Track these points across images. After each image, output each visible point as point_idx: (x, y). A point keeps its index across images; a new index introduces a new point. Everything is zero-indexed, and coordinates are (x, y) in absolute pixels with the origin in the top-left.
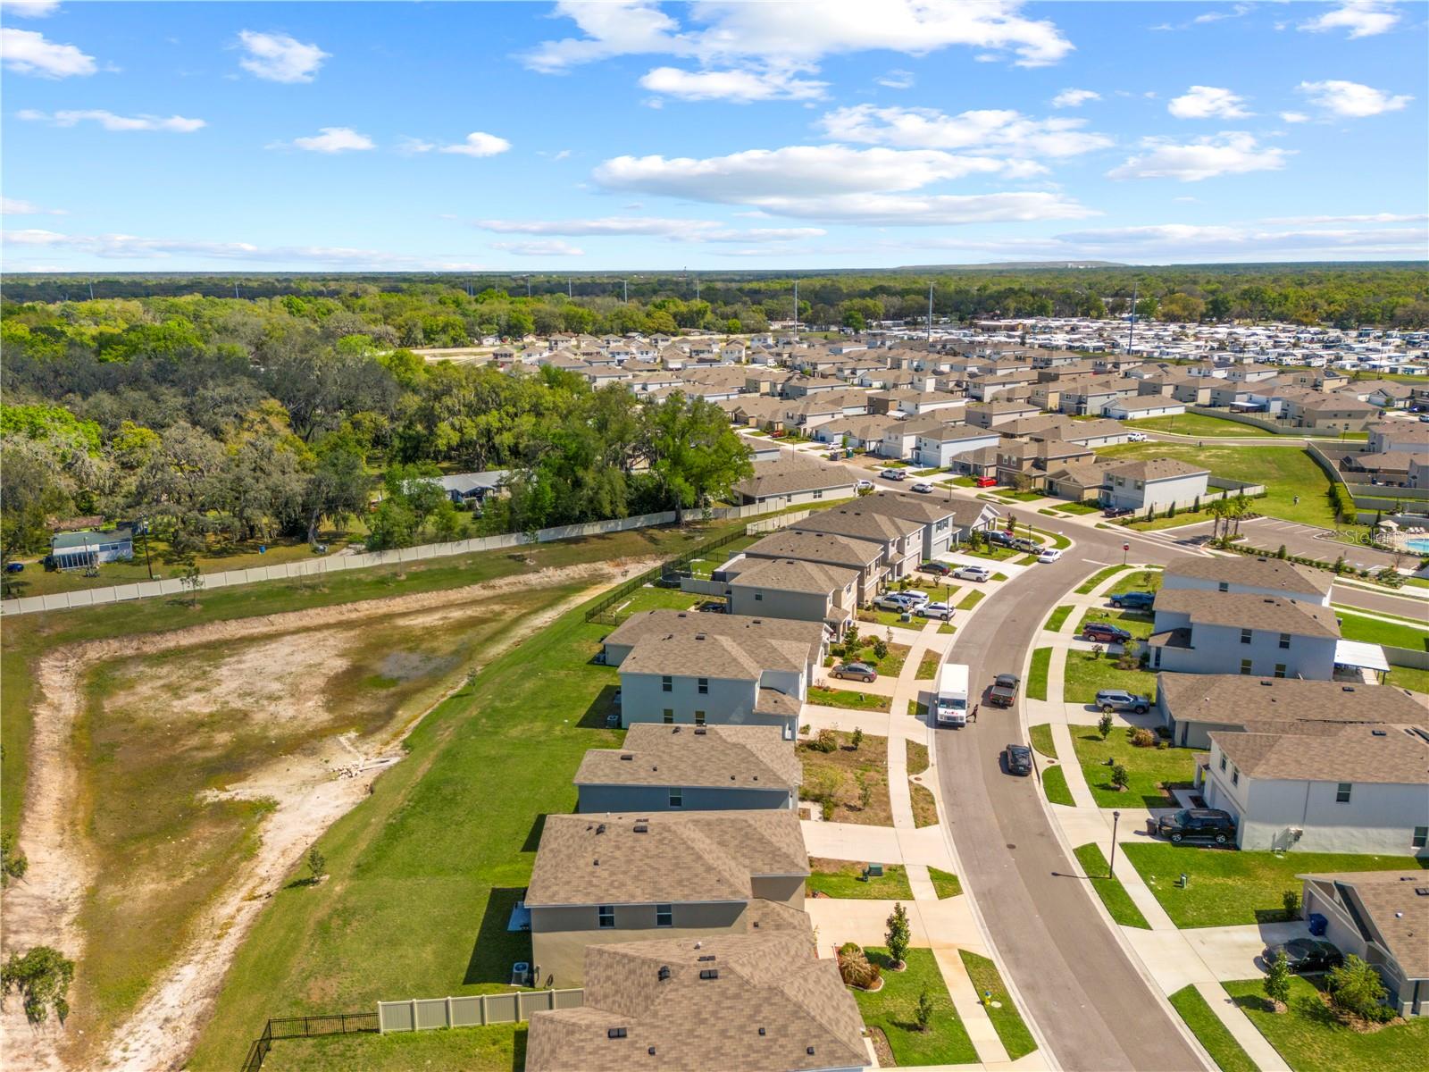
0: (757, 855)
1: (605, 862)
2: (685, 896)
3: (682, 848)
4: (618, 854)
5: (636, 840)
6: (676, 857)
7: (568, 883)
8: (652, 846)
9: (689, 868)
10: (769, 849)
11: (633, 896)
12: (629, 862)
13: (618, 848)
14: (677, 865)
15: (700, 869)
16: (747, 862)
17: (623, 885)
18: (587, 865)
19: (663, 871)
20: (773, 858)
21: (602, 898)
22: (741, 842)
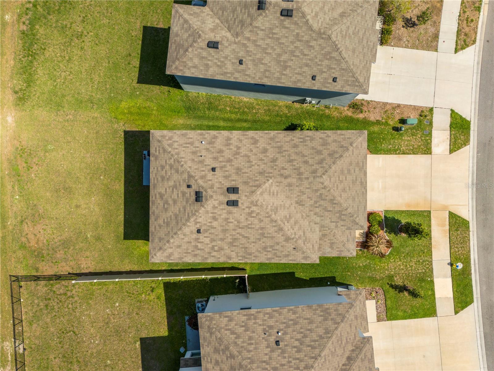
0: (327, 214)
1: (206, 231)
2: (268, 259)
3: (267, 220)
4: (215, 224)
5: (230, 213)
6: (262, 228)
7: (179, 247)
8: (242, 218)
9: (272, 237)
10: (337, 209)
11: (230, 258)
12: (225, 231)
13: (215, 219)
14: (263, 234)
15: (281, 239)
16: (318, 219)
17: (221, 249)
18: (192, 232)
19: (252, 239)
20: (340, 218)
21: (206, 258)
22: (316, 202)
